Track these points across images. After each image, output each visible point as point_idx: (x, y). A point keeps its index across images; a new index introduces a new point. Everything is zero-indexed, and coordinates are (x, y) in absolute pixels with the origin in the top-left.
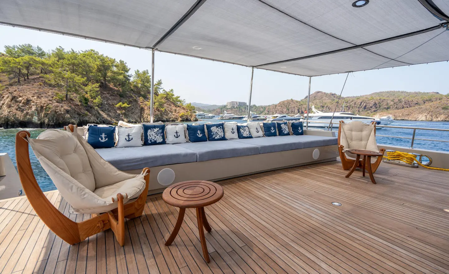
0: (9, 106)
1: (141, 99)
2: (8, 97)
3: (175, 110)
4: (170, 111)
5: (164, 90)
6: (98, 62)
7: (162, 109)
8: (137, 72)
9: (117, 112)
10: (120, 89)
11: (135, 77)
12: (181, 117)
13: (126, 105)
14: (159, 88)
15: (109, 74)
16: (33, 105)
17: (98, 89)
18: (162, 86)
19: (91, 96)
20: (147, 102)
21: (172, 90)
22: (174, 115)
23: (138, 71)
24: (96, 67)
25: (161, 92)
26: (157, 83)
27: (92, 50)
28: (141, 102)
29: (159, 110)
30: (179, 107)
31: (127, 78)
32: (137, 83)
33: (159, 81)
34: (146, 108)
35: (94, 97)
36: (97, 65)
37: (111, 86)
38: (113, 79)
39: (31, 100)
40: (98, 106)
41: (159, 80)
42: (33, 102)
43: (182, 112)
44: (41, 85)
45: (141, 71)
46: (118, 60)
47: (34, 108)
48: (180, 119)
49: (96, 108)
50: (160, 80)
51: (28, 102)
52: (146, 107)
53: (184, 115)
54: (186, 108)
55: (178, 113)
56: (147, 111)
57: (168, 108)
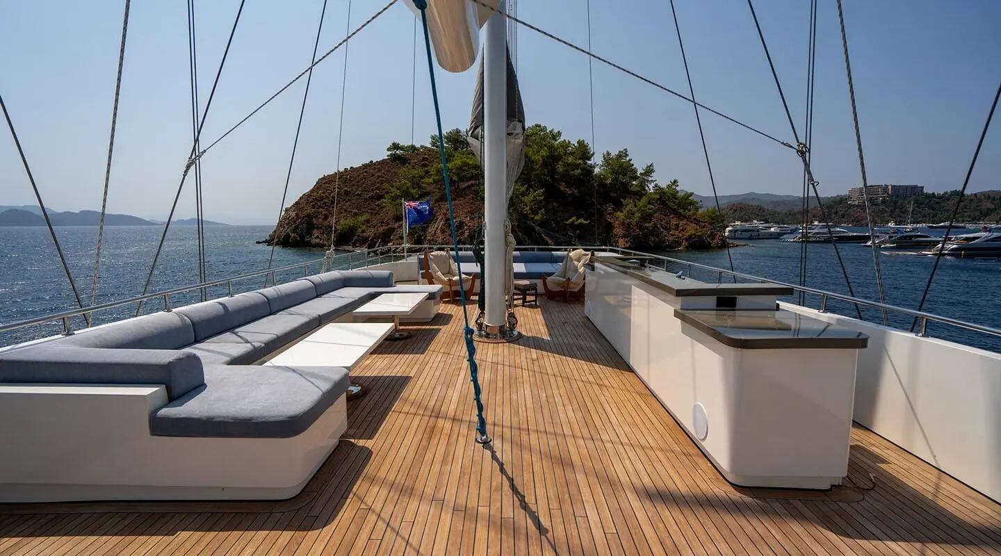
0: (443, 231)
1: (609, 208)
2: (442, 219)
3: (676, 224)
4: (665, 228)
5: (656, 185)
6: (544, 152)
7: (647, 225)
8: (607, 157)
9: (567, 233)
10: (576, 191)
11: (602, 166)
12: (686, 240)
13: (581, 221)
14: (648, 181)
15: (560, 168)
16: (466, 230)
17: (542, 198)
18: (654, 176)
19: (531, 209)
20: (619, 214)
21: (675, 182)
22: (672, 235)
23: (608, 154)
24: (541, 159)
25: (651, 188)
26: (643, 172)
27: (537, 126)
28: (609, 214)
29: (641, 228)
30: (685, 217)
31: (588, 171)
32: (605, 178)
33: (647, 167)
34: (616, 224)
35: (536, 211)
36: (543, 157)
37: (562, 189)
38: (566, 177)
39: (464, 222)
40: (540, 225)
41: (649, 164)
42: (466, 225)
43: (691, 229)
44: (473, 198)
45: (614, 153)
46: (574, 142)
47: (466, 234)
48: (685, 243)
49: (538, 228)
50: (651, 165)
51: (461, 225)
52: (617, 222)
53: (694, 234)
54: (702, 220)
55: (683, 230)
56: (618, 230)
57: (661, 221)
